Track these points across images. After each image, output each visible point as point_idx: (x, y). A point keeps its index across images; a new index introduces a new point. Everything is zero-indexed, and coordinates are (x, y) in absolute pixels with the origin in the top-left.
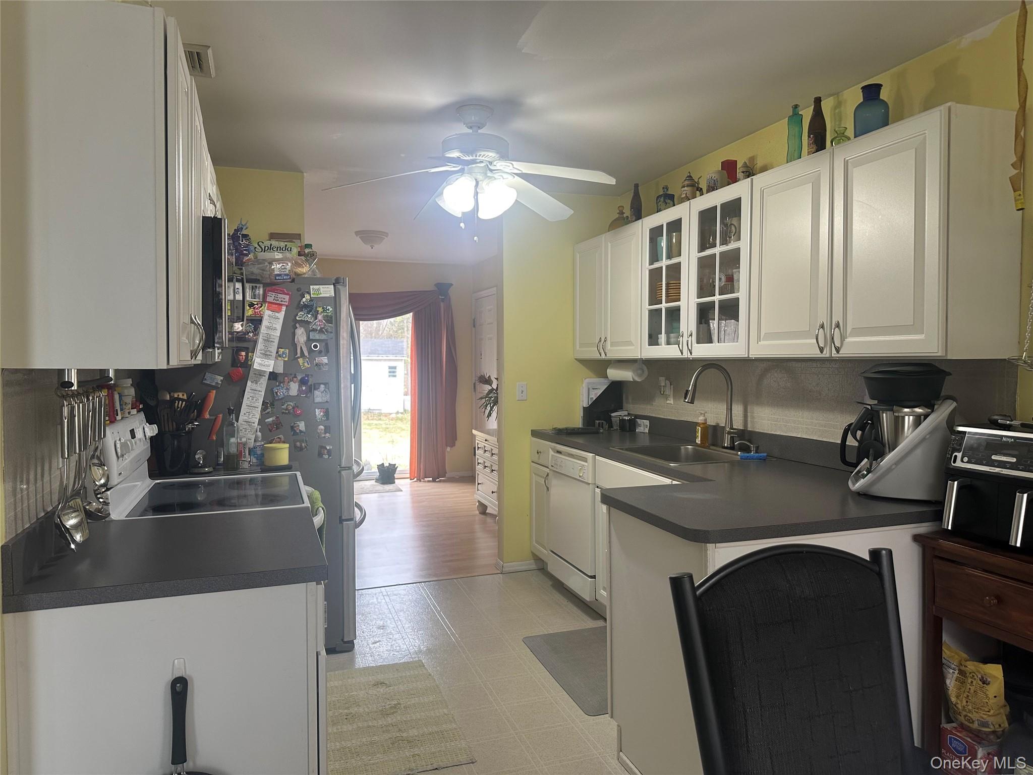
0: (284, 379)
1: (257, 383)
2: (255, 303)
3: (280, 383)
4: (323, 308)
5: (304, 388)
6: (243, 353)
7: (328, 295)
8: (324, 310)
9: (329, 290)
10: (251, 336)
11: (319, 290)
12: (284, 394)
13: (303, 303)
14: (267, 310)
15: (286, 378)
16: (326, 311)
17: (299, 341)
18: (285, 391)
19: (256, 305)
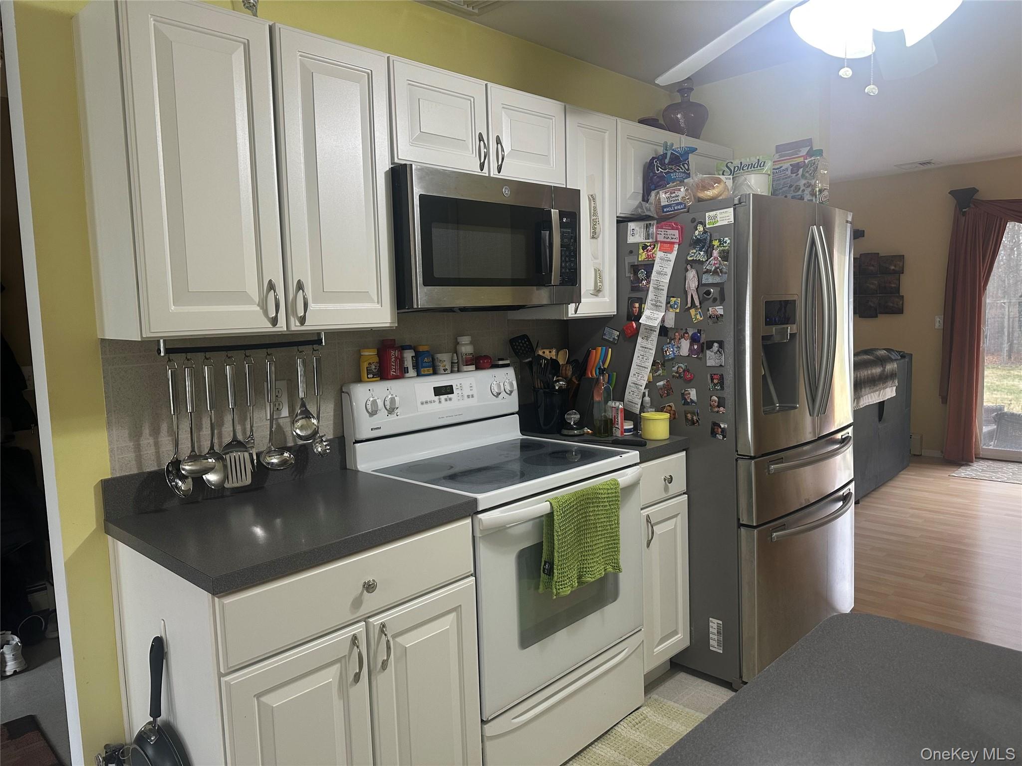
0: (675, 334)
1: (647, 340)
2: (648, 244)
3: (671, 340)
4: (720, 241)
5: (696, 347)
6: (637, 305)
7: (726, 223)
8: (721, 243)
9: (726, 215)
10: (645, 284)
11: (715, 217)
12: (674, 353)
13: (696, 237)
14: (659, 251)
15: (677, 334)
16: (723, 244)
17: (690, 287)
18: (675, 349)
19: (649, 247)
